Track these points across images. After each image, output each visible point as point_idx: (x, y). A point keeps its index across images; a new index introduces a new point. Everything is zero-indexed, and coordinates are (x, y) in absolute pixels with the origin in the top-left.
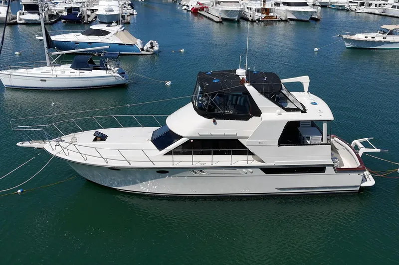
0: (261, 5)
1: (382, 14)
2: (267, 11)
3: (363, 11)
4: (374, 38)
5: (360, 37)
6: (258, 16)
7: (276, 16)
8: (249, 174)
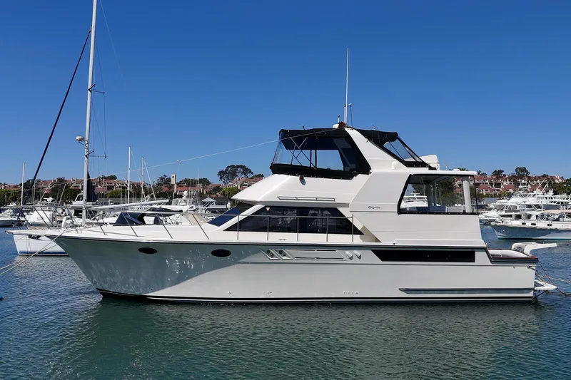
4: (535, 224)
8: (355, 260)
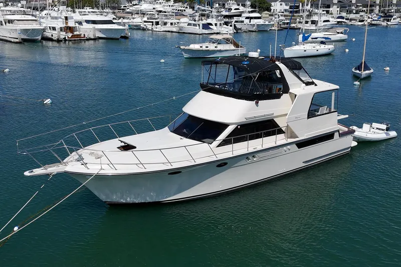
0: (63, 24)
1: (180, 31)
2: (70, 29)
3: (161, 29)
4: (208, 47)
5: (195, 47)
6: (63, 35)
7: (84, 35)
8: (288, 152)
